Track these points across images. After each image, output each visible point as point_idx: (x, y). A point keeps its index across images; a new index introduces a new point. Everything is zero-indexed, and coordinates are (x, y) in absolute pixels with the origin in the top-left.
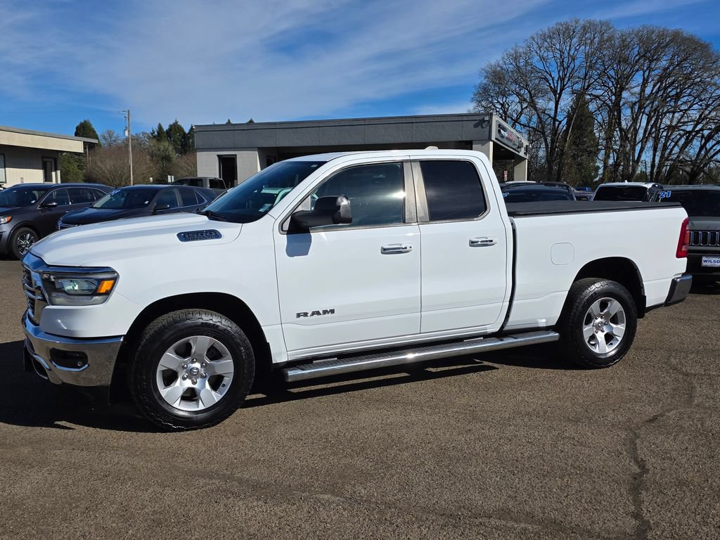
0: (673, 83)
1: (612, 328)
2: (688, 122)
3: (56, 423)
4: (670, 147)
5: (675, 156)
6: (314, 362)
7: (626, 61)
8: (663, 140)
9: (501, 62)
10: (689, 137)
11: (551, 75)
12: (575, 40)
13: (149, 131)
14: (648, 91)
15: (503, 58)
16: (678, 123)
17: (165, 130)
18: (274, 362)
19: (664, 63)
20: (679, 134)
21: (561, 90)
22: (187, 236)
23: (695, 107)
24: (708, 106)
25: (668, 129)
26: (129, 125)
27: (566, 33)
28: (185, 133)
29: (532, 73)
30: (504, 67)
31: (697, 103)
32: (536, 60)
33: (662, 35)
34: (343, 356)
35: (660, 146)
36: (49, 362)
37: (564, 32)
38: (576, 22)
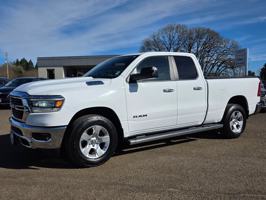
0: (208, 46)
1: (238, 123)
2: (213, 60)
3: (30, 167)
4: (207, 69)
5: (209, 72)
6: (137, 137)
7: (191, 39)
8: (205, 66)
9: (149, 38)
10: (213, 65)
11: (166, 43)
12: (174, 31)
13: (13, 62)
14: (199, 49)
15: (149, 37)
16: (210, 60)
17: (19, 61)
18: (124, 137)
19: (204, 40)
20: (210, 64)
21: (170, 48)
22: (90, 83)
23: (215, 55)
24: (219, 55)
25: (206, 63)
26: (7, 58)
27: (171, 29)
28: (27, 63)
29: (160, 42)
30: (150, 40)
31: (216, 54)
32: (161, 38)
33: (203, 30)
34: (147, 135)
35: (204, 68)
36: (31, 139)
37: (170, 28)
38: (175, 25)
